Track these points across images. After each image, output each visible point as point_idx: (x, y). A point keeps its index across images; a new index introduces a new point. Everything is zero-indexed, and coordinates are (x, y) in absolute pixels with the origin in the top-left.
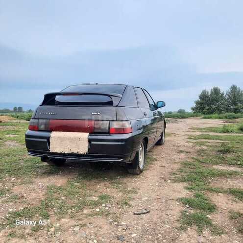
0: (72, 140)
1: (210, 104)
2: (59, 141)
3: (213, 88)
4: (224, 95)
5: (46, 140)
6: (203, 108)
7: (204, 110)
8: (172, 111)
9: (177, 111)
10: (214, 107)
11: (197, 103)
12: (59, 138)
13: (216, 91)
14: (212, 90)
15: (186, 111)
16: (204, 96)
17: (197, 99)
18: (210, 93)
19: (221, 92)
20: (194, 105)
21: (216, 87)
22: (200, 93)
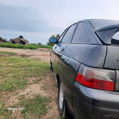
3: (57, 34)
13: (58, 36)
15: (42, 44)
18: (56, 37)
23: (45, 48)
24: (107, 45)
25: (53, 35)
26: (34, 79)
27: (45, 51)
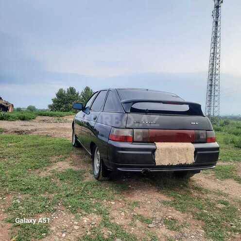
0: (180, 151)
1: (67, 103)
2: (167, 153)
3: (69, 88)
4: (79, 95)
5: (150, 153)
6: (60, 107)
7: (62, 109)
8: (21, 108)
9: (26, 107)
10: (70, 105)
11: (54, 101)
12: (167, 149)
13: (72, 90)
14: (68, 89)
15: (36, 108)
16: (60, 95)
17: (55, 97)
18: (66, 92)
19: (77, 92)
20: (52, 103)
21: (72, 87)
22: (57, 91)
23: (48, 116)
24: (127, 113)
25: (61, 90)
26: (57, 157)
27: (51, 121)
